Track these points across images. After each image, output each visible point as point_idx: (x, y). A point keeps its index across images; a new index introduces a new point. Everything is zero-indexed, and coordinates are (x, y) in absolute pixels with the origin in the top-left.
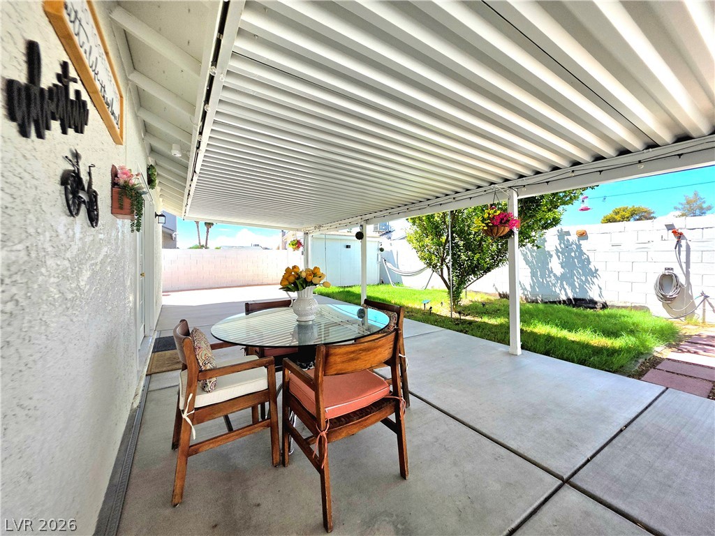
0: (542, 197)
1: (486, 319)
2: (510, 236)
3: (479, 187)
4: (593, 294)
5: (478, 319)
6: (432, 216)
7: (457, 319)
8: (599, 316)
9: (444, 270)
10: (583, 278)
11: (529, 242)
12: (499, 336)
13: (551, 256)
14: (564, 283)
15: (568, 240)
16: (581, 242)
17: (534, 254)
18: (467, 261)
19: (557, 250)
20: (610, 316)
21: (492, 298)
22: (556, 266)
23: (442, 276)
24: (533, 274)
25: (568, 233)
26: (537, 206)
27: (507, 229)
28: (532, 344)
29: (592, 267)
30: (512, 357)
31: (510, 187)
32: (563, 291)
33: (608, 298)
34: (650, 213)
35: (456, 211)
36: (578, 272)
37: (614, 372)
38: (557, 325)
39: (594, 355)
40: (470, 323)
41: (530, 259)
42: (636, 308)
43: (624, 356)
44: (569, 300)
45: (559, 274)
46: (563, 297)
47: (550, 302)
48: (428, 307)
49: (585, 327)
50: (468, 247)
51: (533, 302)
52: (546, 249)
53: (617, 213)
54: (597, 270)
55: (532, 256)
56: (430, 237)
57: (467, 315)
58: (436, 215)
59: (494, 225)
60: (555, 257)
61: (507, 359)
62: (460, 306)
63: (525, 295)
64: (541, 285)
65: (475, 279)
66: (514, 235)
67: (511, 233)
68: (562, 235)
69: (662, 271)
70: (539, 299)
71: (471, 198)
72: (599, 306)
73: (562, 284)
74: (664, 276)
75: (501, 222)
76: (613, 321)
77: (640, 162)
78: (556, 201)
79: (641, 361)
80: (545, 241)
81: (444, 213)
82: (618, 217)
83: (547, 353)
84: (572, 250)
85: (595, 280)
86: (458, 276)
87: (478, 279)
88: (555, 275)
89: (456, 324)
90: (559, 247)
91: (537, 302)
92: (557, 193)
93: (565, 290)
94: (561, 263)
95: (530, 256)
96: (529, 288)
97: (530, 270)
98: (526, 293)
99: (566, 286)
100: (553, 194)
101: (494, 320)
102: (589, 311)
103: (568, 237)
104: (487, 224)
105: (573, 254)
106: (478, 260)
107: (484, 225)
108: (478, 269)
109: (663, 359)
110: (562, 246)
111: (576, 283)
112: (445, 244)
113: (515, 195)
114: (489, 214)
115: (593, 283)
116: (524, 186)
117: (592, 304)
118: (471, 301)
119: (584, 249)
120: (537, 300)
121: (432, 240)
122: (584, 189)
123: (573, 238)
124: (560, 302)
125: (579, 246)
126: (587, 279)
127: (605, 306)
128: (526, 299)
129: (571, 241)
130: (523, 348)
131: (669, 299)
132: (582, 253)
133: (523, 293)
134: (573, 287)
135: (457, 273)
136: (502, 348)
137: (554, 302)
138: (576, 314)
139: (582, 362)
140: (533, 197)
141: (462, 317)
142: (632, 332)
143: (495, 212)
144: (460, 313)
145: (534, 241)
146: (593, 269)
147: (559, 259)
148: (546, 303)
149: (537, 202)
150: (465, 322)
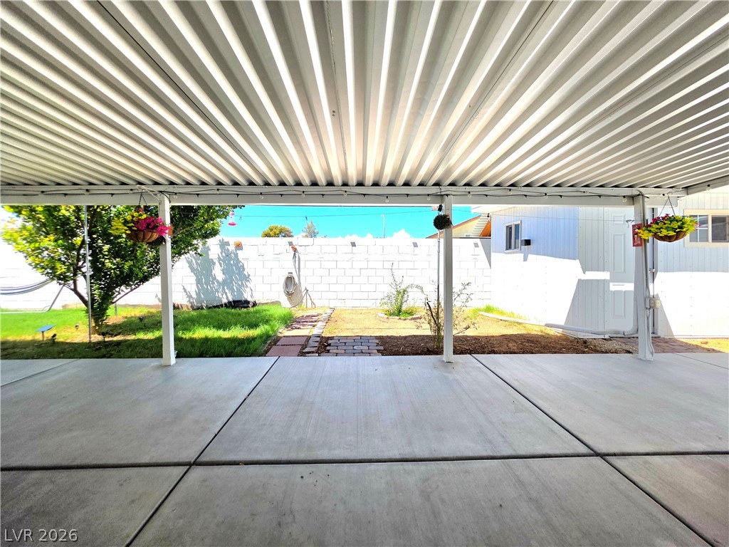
0: (199, 207)
1: (141, 336)
2: (161, 243)
3: (123, 184)
4: (247, 296)
5: (132, 337)
6: (57, 208)
7: (99, 343)
8: (248, 313)
9: (78, 283)
10: (240, 283)
11: (191, 250)
12: (154, 351)
13: (214, 264)
14: (226, 288)
15: (228, 250)
16: (238, 252)
17: (199, 262)
18: (114, 269)
19: (219, 258)
20: (256, 312)
21: (153, 310)
22: (218, 273)
23: (75, 290)
24: (198, 282)
25: (228, 244)
26: (195, 216)
27: (155, 236)
28: (187, 350)
29: (245, 273)
30: (165, 369)
31: (161, 192)
32: (224, 296)
33: (257, 297)
34: (290, 232)
35: (98, 207)
36: (236, 277)
37: (250, 356)
38: (214, 327)
39: (239, 345)
40: (118, 343)
41: (195, 266)
42: (273, 303)
43: (258, 341)
44: (230, 302)
45: (220, 280)
46: (225, 301)
47: (214, 307)
48: (49, 335)
49: (236, 325)
50: (115, 253)
51: (198, 309)
52: (210, 257)
53: (271, 230)
54: (249, 275)
55: (197, 263)
56: (52, 237)
57: (116, 336)
58: (63, 207)
59: (138, 230)
60: (217, 264)
61: (159, 373)
62: (107, 326)
63: (191, 303)
64: (206, 292)
65: (127, 291)
66: (165, 242)
67: (161, 240)
68: (223, 244)
69: (287, 275)
70: (204, 305)
71: (112, 194)
72: (250, 305)
73: (223, 289)
74: (288, 278)
75: (147, 227)
76: (258, 315)
77: (261, 194)
78: (212, 213)
79: (269, 342)
80: (208, 249)
81: (77, 207)
82: (272, 233)
83: (201, 355)
84: (231, 258)
85: (248, 284)
86: (102, 289)
87: (132, 290)
88: (218, 281)
89: (97, 349)
90: (220, 256)
91: (202, 309)
92: (212, 206)
93: (226, 294)
94: (223, 270)
95: (195, 264)
96: (194, 295)
97: (195, 278)
98: (192, 301)
99: (227, 291)
100: (209, 207)
101: (151, 334)
102: (244, 310)
103: (228, 247)
104: (130, 228)
105: (232, 262)
106: (130, 269)
107: (126, 228)
108: (130, 278)
109: (281, 337)
110: (224, 254)
111: (235, 288)
112: (81, 247)
113: (167, 201)
114: (133, 217)
115: (247, 286)
116: (176, 194)
117: (245, 304)
118: (126, 317)
119: (240, 257)
120: (202, 306)
121: (56, 241)
122: (235, 207)
123: (232, 248)
124: (222, 305)
125: (236, 255)
126: (242, 283)
127: (255, 304)
128: (192, 307)
129: (230, 250)
130: (178, 356)
131: (291, 294)
132: (238, 262)
133: (189, 301)
134: (233, 291)
135: (100, 284)
136: (154, 362)
137: (217, 307)
138: (233, 315)
139: (229, 355)
140: (190, 206)
141: (107, 339)
142: (267, 322)
143: (141, 215)
144: (104, 334)
145: (196, 249)
146: (247, 275)
147: (221, 266)
148: (210, 308)
149: (195, 212)
150: (111, 343)
